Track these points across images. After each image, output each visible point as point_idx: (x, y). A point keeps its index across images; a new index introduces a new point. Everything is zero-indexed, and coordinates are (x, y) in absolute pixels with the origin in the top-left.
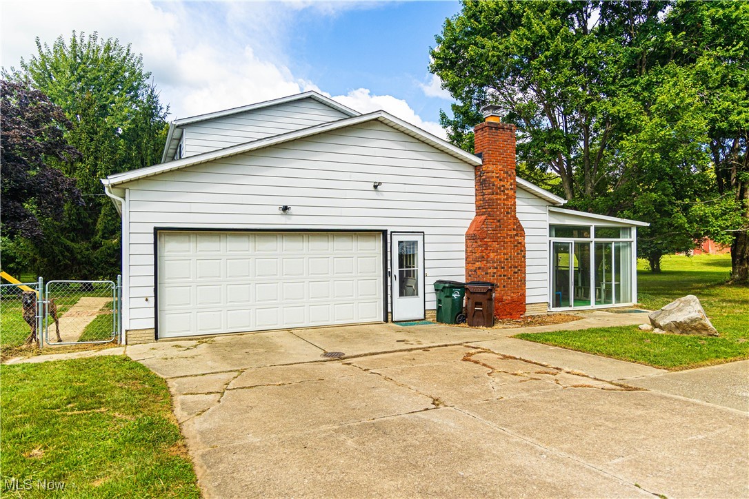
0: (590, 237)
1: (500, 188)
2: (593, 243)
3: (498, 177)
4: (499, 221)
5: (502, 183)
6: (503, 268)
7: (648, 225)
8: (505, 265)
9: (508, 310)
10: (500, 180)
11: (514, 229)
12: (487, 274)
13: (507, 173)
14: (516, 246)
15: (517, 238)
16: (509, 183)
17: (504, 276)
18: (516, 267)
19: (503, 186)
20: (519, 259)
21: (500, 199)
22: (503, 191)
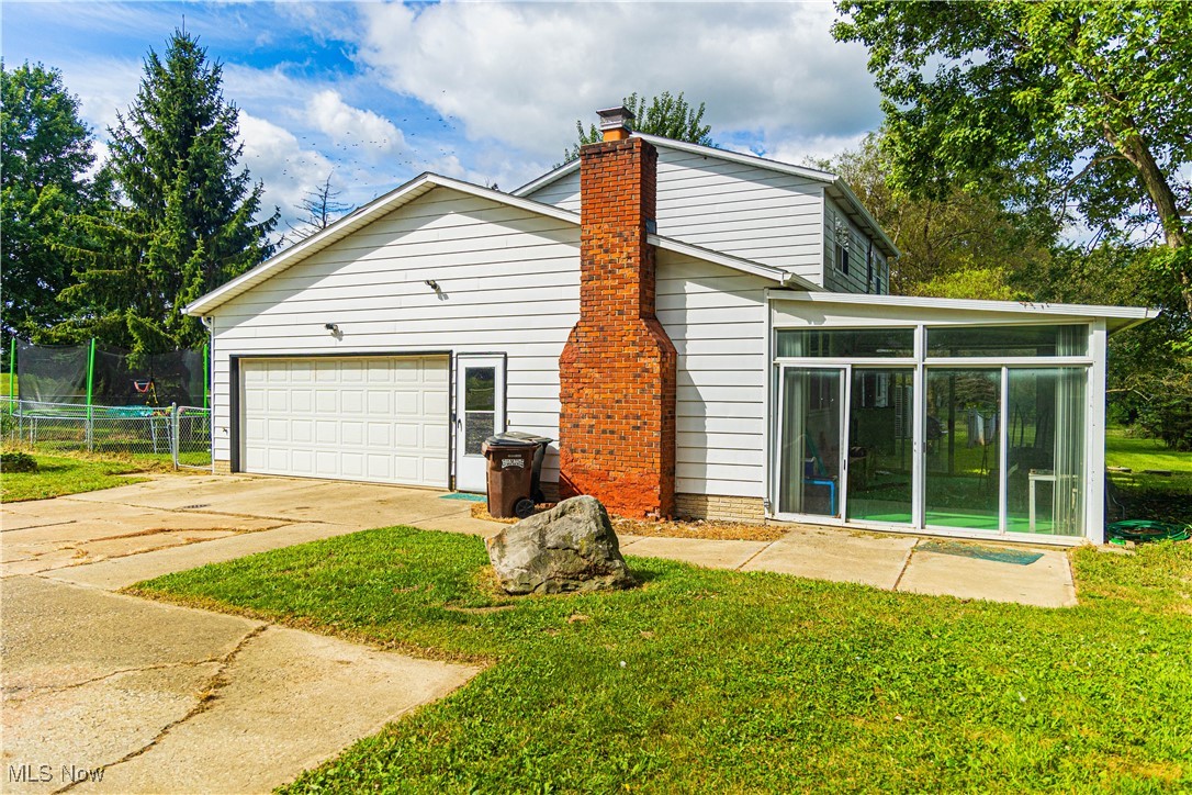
0: (912, 356)
1: (604, 267)
2: (920, 368)
3: (600, 246)
4: (601, 329)
5: (608, 257)
6: (609, 417)
7: (1154, 314)
8: (616, 413)
9: (617, 498)
10: (606, 251)
11: (634, 343)
12: (577, 426)
13: (620, 235)
14: (639, 376)
15: (642, 360)
16: (625, 255)
17: (612, 432)
18: (638, 418)
19: (611, 261)
20: (645, 402)
21: (606, 288)
22: (610, 272)
